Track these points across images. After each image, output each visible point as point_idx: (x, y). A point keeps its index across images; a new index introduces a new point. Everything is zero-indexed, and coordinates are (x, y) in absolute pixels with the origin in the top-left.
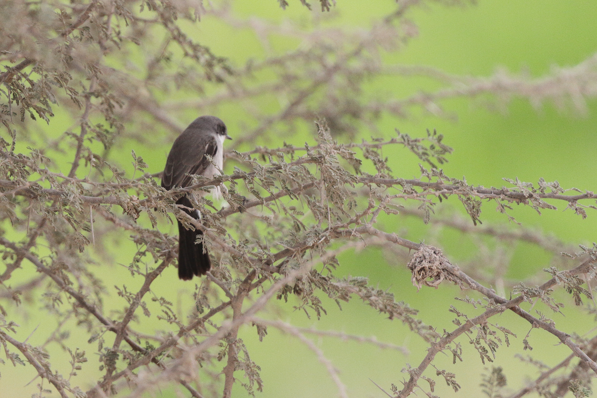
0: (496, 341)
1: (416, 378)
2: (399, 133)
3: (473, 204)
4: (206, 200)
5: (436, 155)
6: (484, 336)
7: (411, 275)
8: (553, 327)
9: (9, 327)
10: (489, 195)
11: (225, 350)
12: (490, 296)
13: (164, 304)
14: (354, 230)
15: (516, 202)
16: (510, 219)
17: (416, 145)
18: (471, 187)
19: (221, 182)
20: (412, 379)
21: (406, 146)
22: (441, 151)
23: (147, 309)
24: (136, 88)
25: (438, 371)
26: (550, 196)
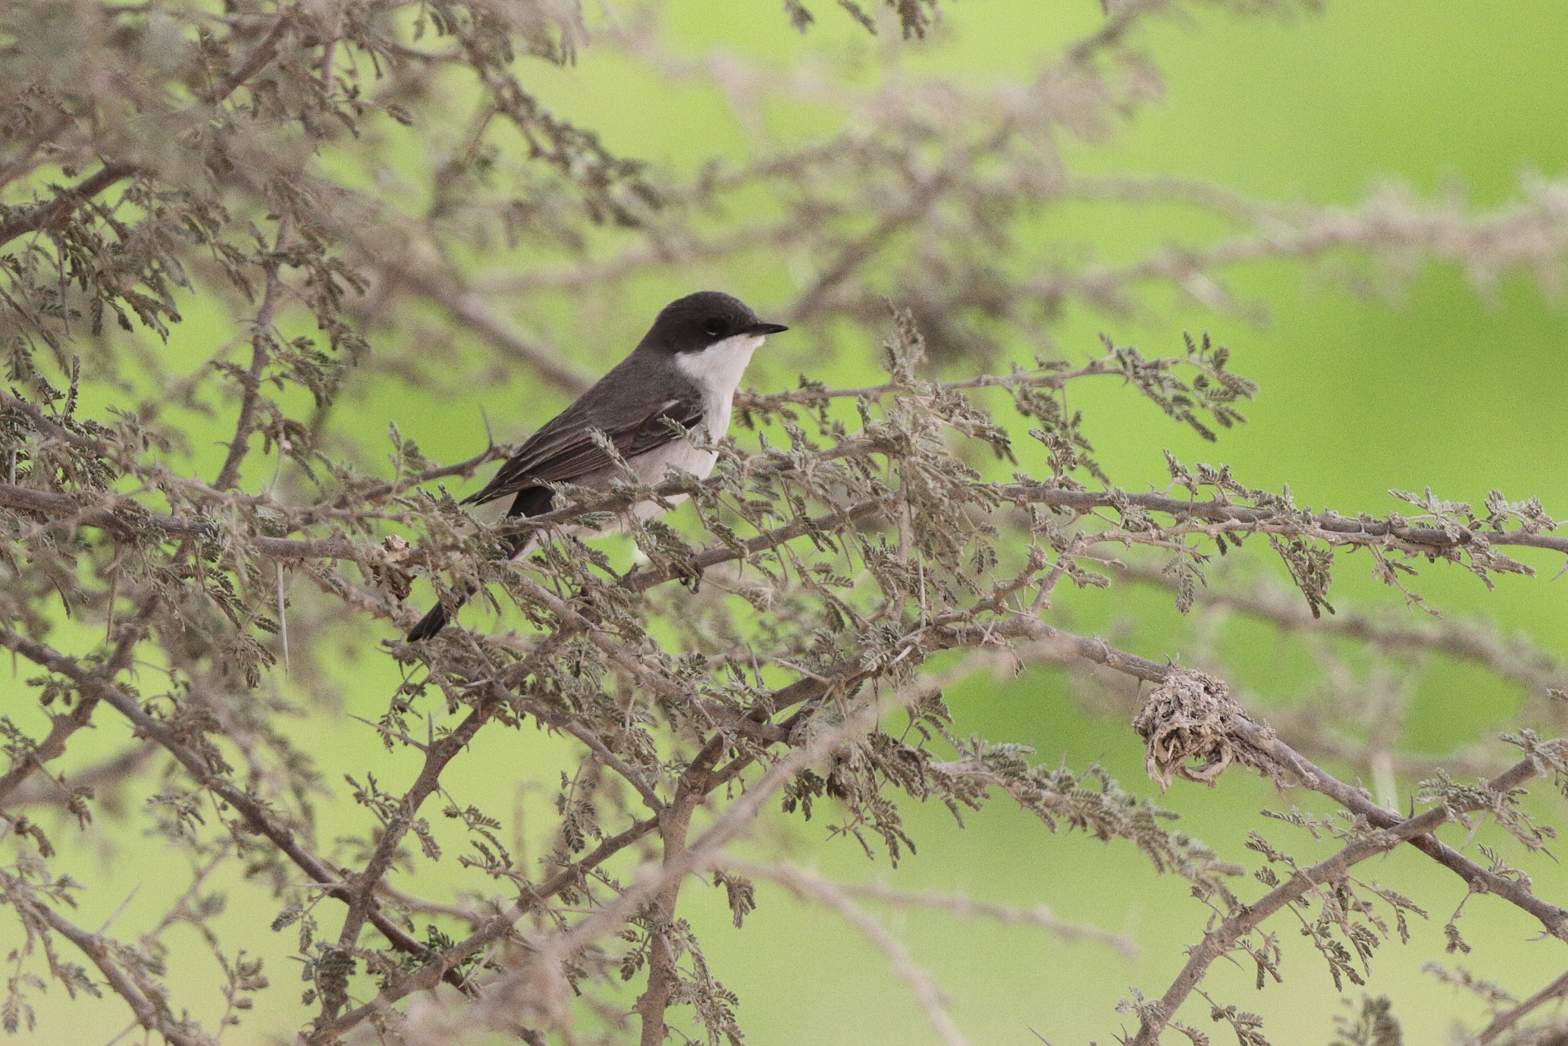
0: (1372, 928)
1: (1156, 1026)
2: (1111, 347)
3: (1310, 559)
4: (589, 551)
5: (1211, 405)
6: (1341, 913)
7: (1144, 750)
8: (1525, 892)
9: (58, 893)
10: (1353, 536)
11: (642, 949)
12: (1355, 808)
13: (478, 826)
14: (990, 630)
15: (1427, 554)
16: (1410, 599)
17: (1156, 377)
18: (1305, 513)
19: (630, 502)
20: (1146, 1031)
21: (1130, 383)
22: (1226, 393)
23: (431, 840)
24: (405, 241)
25: (1215, 1009)
26: (1517, 540)
